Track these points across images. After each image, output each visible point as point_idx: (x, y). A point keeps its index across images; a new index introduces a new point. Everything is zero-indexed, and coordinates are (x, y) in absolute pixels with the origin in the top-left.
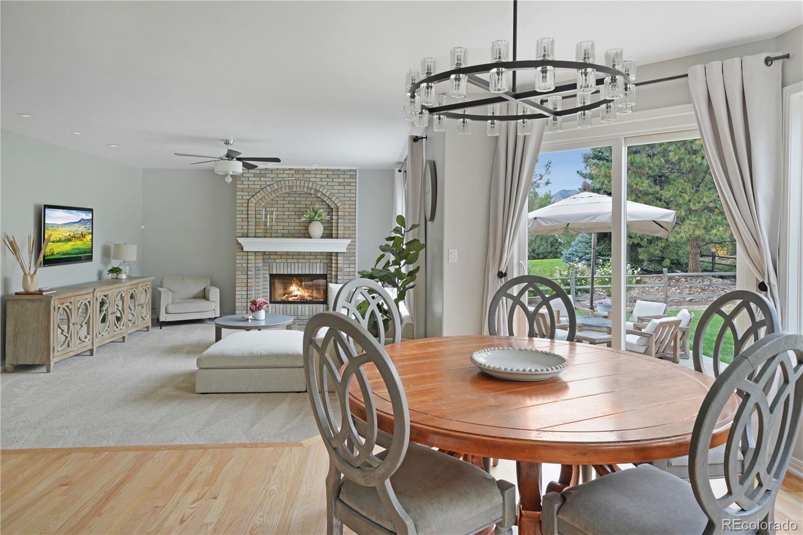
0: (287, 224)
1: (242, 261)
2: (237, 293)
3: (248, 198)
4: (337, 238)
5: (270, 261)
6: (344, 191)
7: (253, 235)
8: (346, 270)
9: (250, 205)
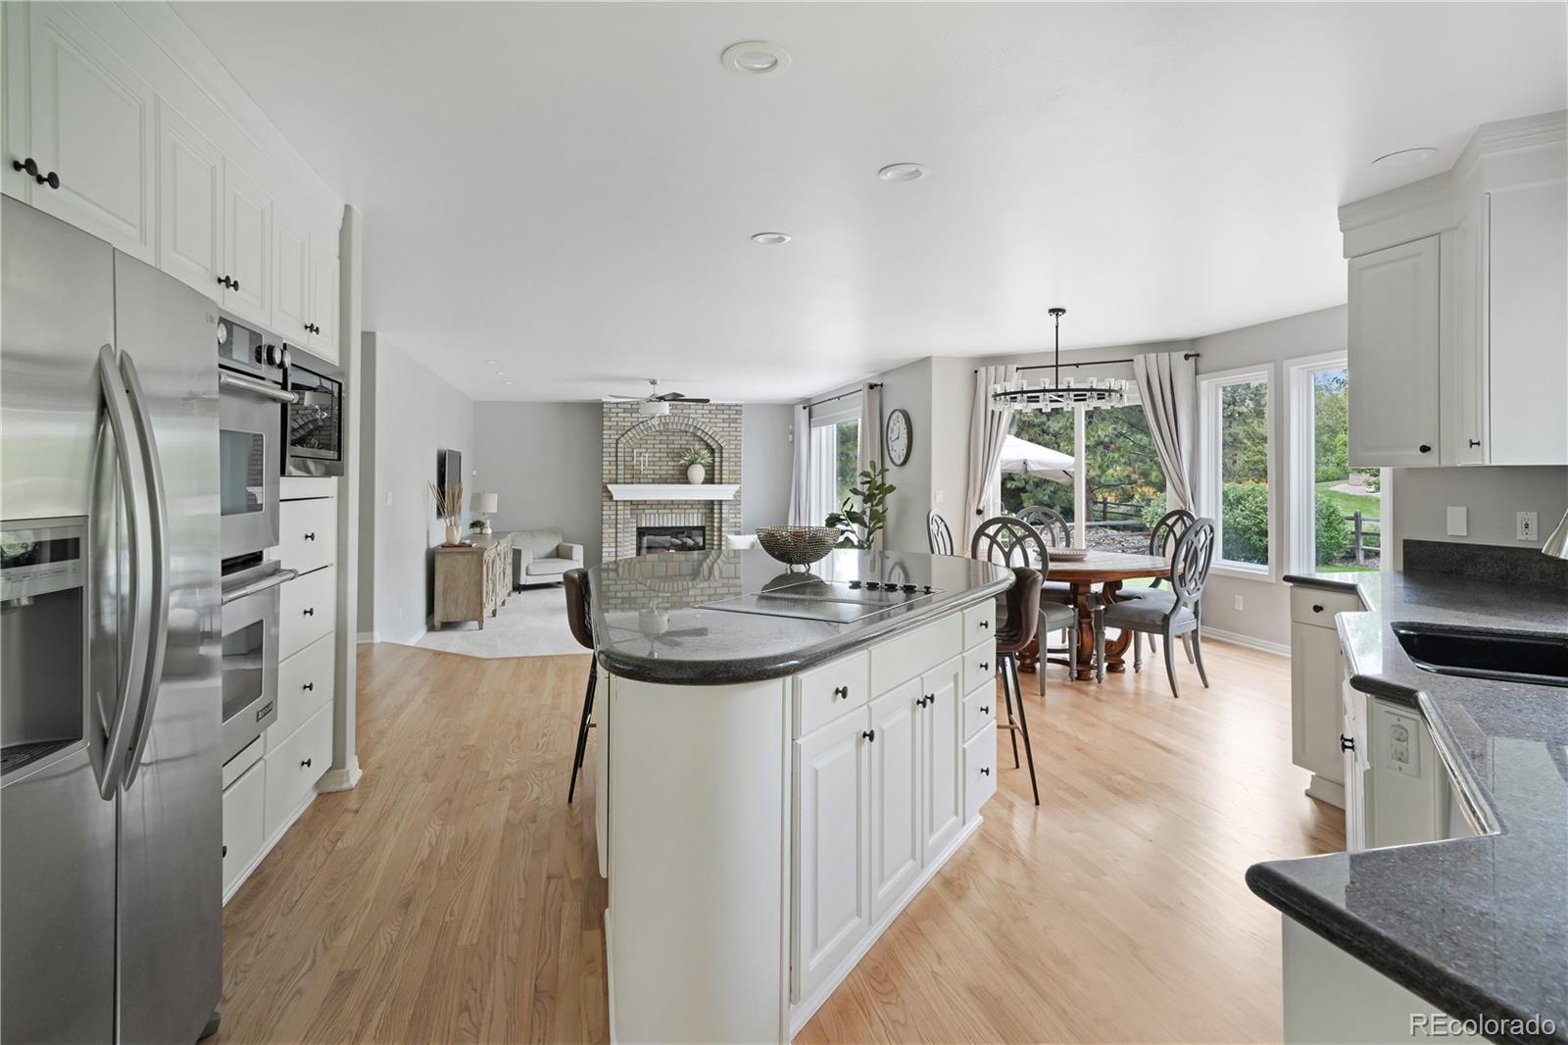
0: (658, 468)
1: (610, 512)
2: (604, 550)
3: (617, 437)
4: (721, 483)
5: (637, 512)
6: (730, 429)
7: (622, 481)
8: (732, 520)
9: (619, 445)
